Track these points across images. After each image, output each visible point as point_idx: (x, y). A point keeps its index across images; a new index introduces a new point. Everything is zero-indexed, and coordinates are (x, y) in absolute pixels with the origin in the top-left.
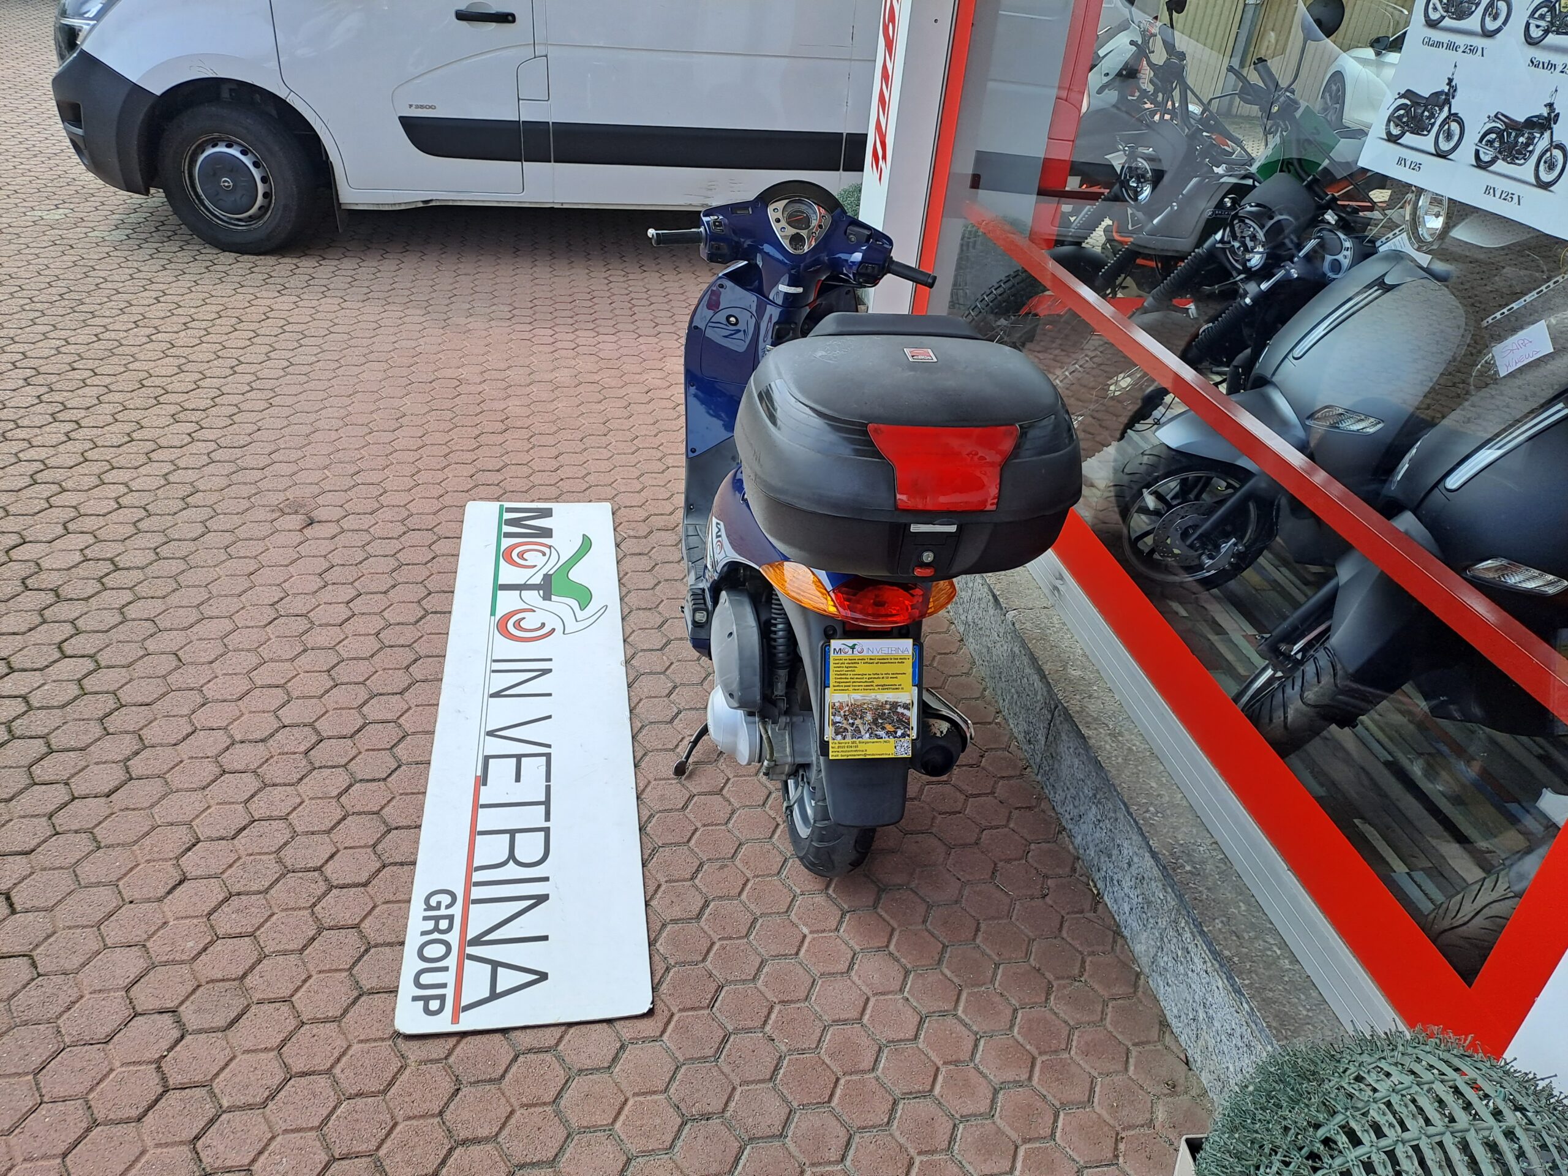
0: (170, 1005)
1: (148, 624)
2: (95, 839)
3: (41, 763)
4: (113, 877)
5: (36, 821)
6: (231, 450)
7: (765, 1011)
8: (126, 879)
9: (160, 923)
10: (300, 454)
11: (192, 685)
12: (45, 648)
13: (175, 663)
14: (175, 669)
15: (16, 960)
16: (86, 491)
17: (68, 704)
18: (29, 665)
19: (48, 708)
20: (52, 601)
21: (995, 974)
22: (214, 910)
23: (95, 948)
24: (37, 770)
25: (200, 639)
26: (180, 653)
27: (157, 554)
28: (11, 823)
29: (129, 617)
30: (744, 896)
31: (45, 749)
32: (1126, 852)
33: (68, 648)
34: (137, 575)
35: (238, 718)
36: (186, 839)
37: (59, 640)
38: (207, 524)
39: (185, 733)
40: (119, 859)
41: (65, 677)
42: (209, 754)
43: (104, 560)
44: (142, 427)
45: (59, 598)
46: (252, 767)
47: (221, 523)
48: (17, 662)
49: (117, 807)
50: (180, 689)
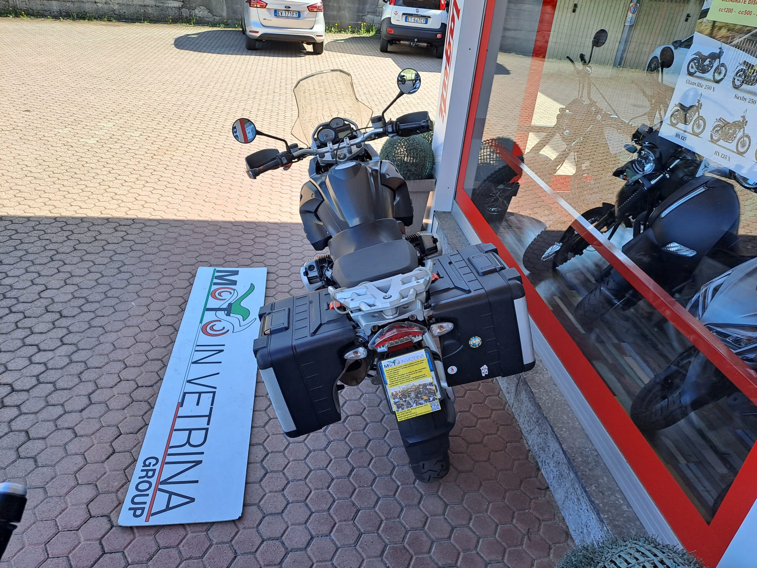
0: (106, 512)
1: (101, 329)
2: (75, 433)
3: (52, 395)
4: (82, 451)
5: (48, 423)
6: (140, 245)
7: (379, 523)
8: (88, 451)
9: (103, 473)
10: (173, 246)
11: (120, 359)
12: (54, 340)
13: (112, 347)
14: (112, 351)
15: (38, 489)
16: (75, 264)
17: (65, 366)
18: (47, 348)
19: (55, 369)
20: (58, 317)
21: (488, 508)
22: (127, 468)
23: (74, 484)
24: (49, 399)
25: (124, 337)
26: (115, 343)
27: (106, 295)
28: (37, 424)
29: (92, 325)
30: (370, 466)
31: (53, 389)
32: (551, 449)
33: (65, 340)
34: (97, 305)
35: (140, 375)
36: (115, 433)
37: (60, 336)
38: (129, 281)
39: (116, 381)
40: (85, 442)
41: (63, 354)
42: (127, 392)
43: (82, 298)
44: (101, 234)
45: (62, 316)
46: (146, 399)
47: (135, 280)
48: (42, 346)
49: (85, 417)
50: (114, 361)
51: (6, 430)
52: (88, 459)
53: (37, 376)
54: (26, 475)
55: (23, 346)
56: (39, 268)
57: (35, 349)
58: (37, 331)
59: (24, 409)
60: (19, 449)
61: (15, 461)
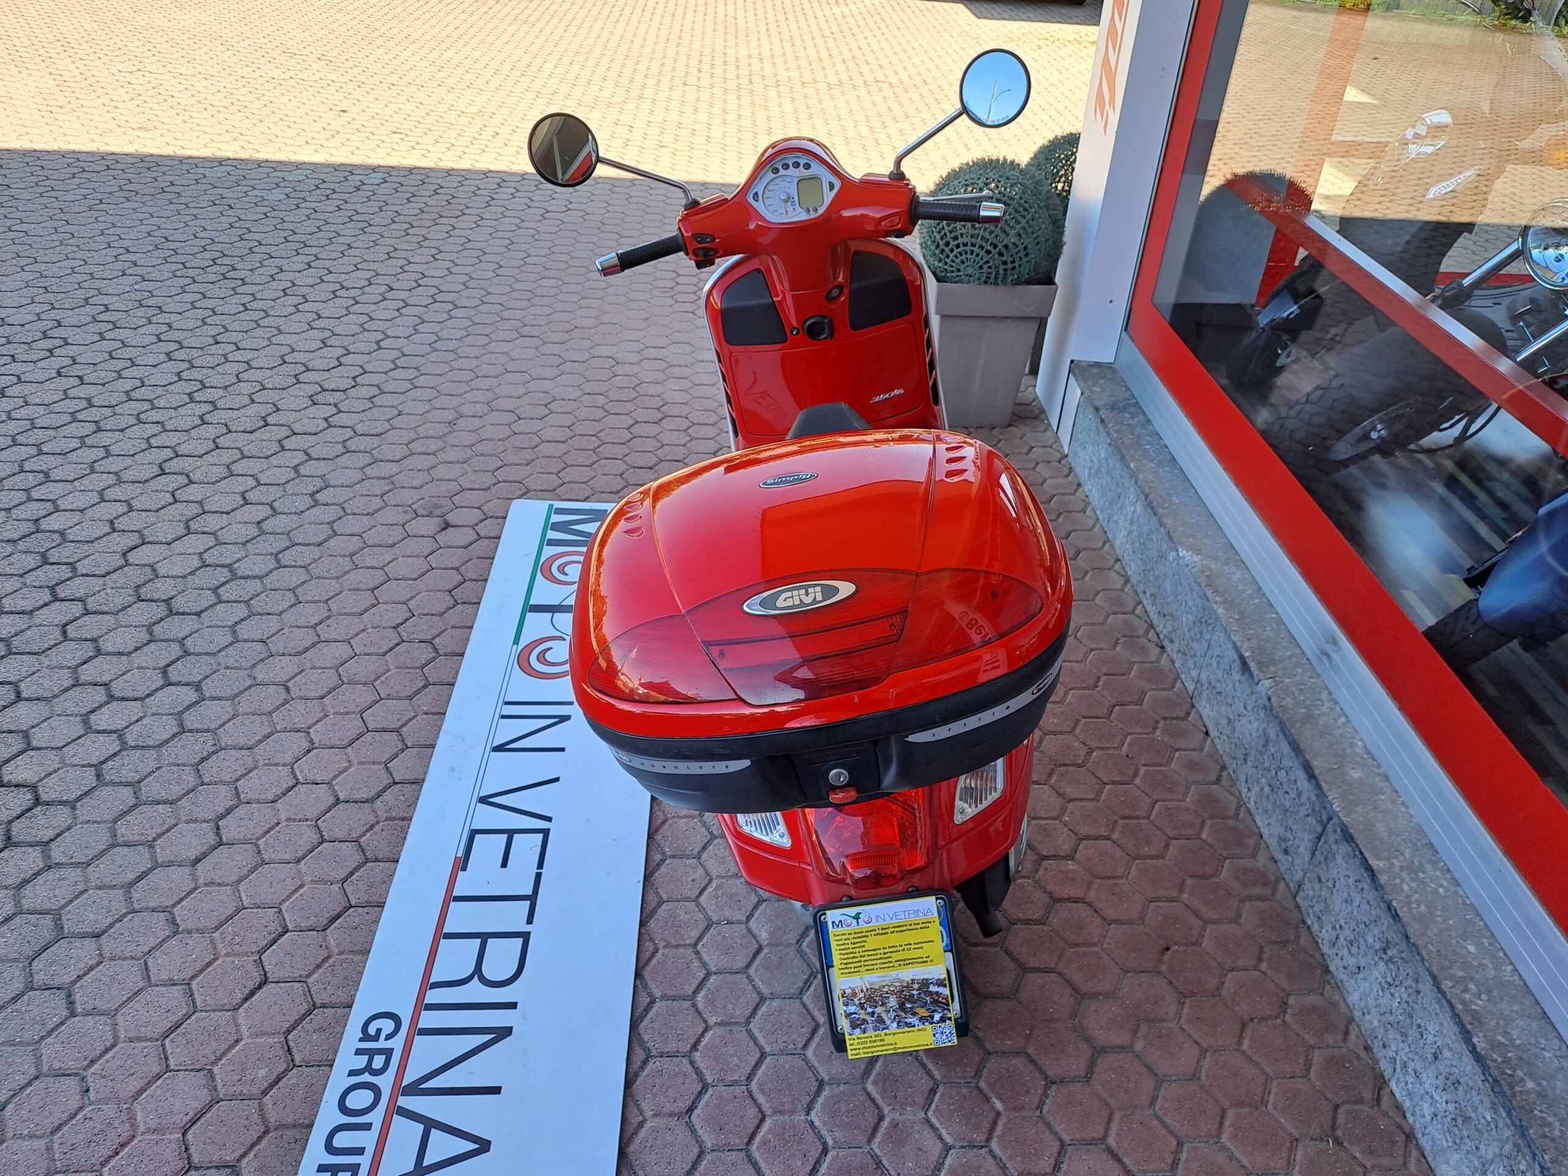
0: (229, 1158)
1: (259, 647)
2: (174, 923)
3: (128, 818)
4: (187, 974)
5: (112, 893)
6: (368, 439)
8: (201, 977)
9: (232, 1039)
10: (440, 444)
11: (299, 726)
12: (149, 672)
13: (284, 696)
14: (283, 705)
16: (213, 483)
17: (167, 742)
18: (130, 694)
20: (163, 614)
22: (293, 1027)
23: (156, 1069)
24: (121, 829)
25: (314, 668)
26: (290, 684)
27: (278, 561)
28: (85, 896)
29: (241, 638)
31: (132, 801)
33: (173, 673)
34: (255, 586)
35: (345, 770)
36: (272, 928)
37: (163, 663)
38: (335, 525)
39: (285, 786)
40: (196, 948)
41: (165, 709)
42: (309, 816)
43: (222, 566)
44: (278, 410)
45: (171, 612)
46: (354, 835)
47: (349, 525)
48: (117, 689)
49: (202, 881)
50: (285, 730)
51: (9, 909)
52: (198, 1001)
53: (98, 768)
54: (42, 1038)
55: (74, 686)
56: (130, 491)
57: (100, 695)
58: (110, 649)
59: (57, 853)
60: (34, 964)
61: (20, 995)
